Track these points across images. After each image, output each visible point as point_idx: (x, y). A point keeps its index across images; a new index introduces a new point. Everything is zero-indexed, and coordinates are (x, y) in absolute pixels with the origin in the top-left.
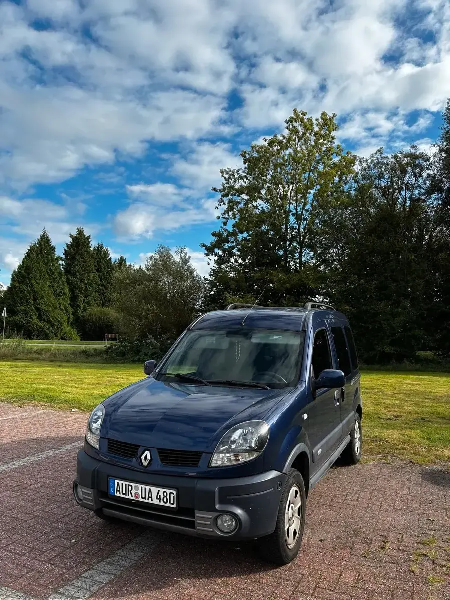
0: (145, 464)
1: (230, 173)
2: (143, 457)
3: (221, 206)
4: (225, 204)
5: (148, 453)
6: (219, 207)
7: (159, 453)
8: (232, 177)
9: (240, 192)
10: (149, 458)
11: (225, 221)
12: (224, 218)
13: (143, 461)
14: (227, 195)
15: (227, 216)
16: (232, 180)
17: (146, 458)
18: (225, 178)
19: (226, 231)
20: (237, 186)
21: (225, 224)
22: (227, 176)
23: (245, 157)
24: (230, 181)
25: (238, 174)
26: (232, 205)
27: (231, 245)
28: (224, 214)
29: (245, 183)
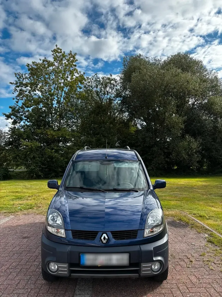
0: (105, 242)
1: (20, 75)
2: (102, 238)
3: (15, 92)
4: (17, 91)
5: (104, 235)
6: (14, 93)
7: (112, 234)
8: (21, 77)
9: (26, 85)
10: (106, 237)
11: (17, 100)
12: (17, 99)
13: (103, 240)
14: (18, 87)
15: (18, 98)
16: (21, 79)
17: (104, 238)
18: (17, 78)
19: (18, 105)
20: (24, 82)
21: (17, 102)
22: (19, 77)
23: (29, 67)
24: (20, 79)
25: (25, 76)
26: (21, 92)
27: (21, 114)
28: (17, 97)
29: (29, 81)
